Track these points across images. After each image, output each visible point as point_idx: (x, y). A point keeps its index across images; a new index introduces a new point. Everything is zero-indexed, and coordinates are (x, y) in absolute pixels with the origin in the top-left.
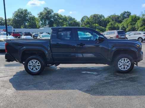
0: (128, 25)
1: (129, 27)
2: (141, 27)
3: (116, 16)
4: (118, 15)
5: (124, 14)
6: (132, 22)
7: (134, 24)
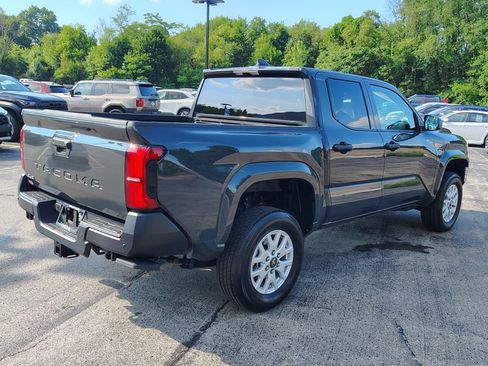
0: (58, 57)
1: (62, 64)
2: (105, 69)
3: (7, 17)
4: (13, 17)
5: (31, 16)
6: (72, 48)
7: (82, 58)
